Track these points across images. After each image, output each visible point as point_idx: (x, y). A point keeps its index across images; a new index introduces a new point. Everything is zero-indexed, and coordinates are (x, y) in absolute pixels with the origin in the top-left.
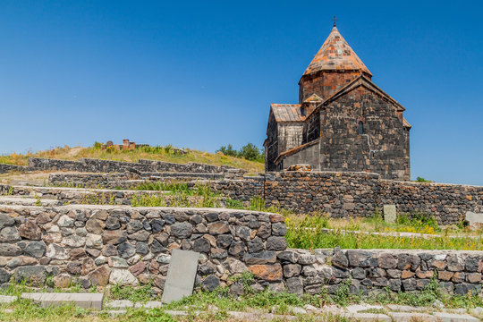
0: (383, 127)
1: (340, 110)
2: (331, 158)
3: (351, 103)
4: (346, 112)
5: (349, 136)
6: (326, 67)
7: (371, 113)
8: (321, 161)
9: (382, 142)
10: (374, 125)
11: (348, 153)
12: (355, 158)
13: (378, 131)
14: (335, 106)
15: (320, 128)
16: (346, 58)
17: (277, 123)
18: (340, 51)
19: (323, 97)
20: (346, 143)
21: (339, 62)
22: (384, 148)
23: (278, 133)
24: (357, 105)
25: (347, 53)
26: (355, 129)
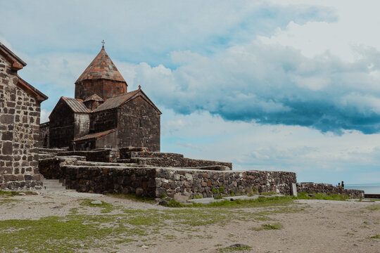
0: (151, 123)
1: (128, 111)
2: (123, 142)
4: (132, 112)
5: (133, 128)
6: (104, 77)
7: (145, 115)
8: (118, 143)
9: (150, 133)
10: (146, 121)
11: (133, 138)
12: (136, 142)
13: (148, 126)
14: (126, 108)
15: (116, 121)
16: (115, 72)
17: (73, 112)
18: (111, 67)
19: (103, 97)
20: (131, 132)
21: (112, 75)
22: (151, 137)
23: (73, 120)
24: (137, 108)
25: (115, 69)
26: (136, 123)
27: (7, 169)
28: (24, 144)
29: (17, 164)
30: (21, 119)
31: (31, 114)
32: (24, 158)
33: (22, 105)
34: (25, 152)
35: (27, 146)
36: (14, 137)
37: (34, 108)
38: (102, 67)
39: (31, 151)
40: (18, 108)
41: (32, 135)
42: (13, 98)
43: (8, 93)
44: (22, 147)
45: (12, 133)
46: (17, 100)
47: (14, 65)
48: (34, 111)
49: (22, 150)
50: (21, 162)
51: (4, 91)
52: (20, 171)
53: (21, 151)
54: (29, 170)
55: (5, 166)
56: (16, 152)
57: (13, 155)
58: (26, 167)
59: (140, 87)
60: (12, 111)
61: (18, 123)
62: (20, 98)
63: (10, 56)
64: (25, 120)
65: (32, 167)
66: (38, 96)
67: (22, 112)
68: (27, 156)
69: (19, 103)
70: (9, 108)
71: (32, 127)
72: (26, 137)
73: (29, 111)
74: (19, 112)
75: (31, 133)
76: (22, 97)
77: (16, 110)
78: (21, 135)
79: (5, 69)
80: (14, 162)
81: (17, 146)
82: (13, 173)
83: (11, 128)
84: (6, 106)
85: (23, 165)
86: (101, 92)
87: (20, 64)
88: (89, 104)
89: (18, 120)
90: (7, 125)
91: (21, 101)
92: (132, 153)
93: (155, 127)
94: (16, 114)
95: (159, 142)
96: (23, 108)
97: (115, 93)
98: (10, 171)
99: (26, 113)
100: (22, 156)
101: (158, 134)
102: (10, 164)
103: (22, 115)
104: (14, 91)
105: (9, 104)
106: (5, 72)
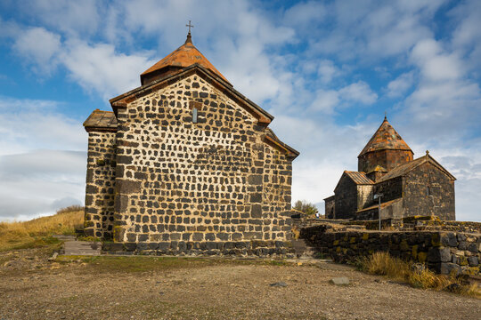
0: (442, 191)
1: (415, 179)
2: (410, 211)
3: (421, 174)
4: (419, 180)
5: (421, 196)
6: (387, 147)
7: (435, 182)
8: (403, 212)
9: (441, 201)
10: (436, 189)
11: (421, 208)
12: (425, 211)
13: (439, 193)
14: (412, 175)
15: (401, 190)
16: (399, 141)
17: (356, 185)
18: (394, 136)
19: (386, 168)
20: (418, 201)
21: (396, 144)
22: (443, 205)
23: (356, 192)
24: (425, 175)
25: (399, 138)
26: (424, 191)
27: (256, 234)
28: (275, 207)
29: (267, 229)
30: (270, 179)
31: (281, 173)
32: (275, 222)
33: (271, 163)
34: (275, 216)
35: (278, 209)
36: (264, 199)
37: (285, 166)
38: (385, 138)
39: (282, 214)
40: (267, 166)
41: (283, 196)
42: (261, 156)
43: (256, 152)
44: (272, 210)
45: (260, 195)
46: (265, 158)
47: (261, 120)
48: (285, 169)
49: (273, 213)
50: (271, 226)
51: (251, 150)
52: (271, 236)
53: (271, 214)
54: (281, 235)
55: (254, 231)
56: (266, 216)
57: (262, 218)
58: (277, 232)
59: (427, 152)
60: (260, 171)
61: (267, 183)
62: (268, 156)
63: (255, 110)
64: (275, 180)
65: (284, 232)
66: (289, 153)
67: (271, 171)
68: (278, 220)
69: (267, 162)
70: (257, 167)
71: (282, 187)
72: (276, 198)
73: (279, 170)
74: (267, 171)
75: (282, 194)
76: (271, 154)
77: (265, 170)
78: (271, 197)
79: (252, 126)
80: (263, 226)
81: (266, 209)
82: (263, 239)
83: (260, 189)
84: (254, 166)
85: (274, 229)
86: (384, 163)
87: (267, 118)
88: (371, 175)
89: (267, 180)
90: (255, 186)
91: (270, 159)
92: (418, 222)
93: (447, 194)
94: (264, 173)
95: (454, 211)
96: (272, 167)
97: (399, 162)
98: (260, 236)
99: (276, 172)
100: (272, 220)
101: (453, 202)
102: (260, 228)
103: (271, 173)
104: (262, 148)
105: (257, 163)
106: (251, 129)
